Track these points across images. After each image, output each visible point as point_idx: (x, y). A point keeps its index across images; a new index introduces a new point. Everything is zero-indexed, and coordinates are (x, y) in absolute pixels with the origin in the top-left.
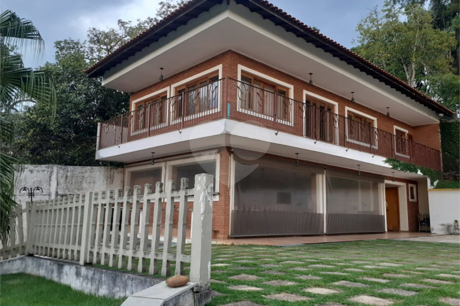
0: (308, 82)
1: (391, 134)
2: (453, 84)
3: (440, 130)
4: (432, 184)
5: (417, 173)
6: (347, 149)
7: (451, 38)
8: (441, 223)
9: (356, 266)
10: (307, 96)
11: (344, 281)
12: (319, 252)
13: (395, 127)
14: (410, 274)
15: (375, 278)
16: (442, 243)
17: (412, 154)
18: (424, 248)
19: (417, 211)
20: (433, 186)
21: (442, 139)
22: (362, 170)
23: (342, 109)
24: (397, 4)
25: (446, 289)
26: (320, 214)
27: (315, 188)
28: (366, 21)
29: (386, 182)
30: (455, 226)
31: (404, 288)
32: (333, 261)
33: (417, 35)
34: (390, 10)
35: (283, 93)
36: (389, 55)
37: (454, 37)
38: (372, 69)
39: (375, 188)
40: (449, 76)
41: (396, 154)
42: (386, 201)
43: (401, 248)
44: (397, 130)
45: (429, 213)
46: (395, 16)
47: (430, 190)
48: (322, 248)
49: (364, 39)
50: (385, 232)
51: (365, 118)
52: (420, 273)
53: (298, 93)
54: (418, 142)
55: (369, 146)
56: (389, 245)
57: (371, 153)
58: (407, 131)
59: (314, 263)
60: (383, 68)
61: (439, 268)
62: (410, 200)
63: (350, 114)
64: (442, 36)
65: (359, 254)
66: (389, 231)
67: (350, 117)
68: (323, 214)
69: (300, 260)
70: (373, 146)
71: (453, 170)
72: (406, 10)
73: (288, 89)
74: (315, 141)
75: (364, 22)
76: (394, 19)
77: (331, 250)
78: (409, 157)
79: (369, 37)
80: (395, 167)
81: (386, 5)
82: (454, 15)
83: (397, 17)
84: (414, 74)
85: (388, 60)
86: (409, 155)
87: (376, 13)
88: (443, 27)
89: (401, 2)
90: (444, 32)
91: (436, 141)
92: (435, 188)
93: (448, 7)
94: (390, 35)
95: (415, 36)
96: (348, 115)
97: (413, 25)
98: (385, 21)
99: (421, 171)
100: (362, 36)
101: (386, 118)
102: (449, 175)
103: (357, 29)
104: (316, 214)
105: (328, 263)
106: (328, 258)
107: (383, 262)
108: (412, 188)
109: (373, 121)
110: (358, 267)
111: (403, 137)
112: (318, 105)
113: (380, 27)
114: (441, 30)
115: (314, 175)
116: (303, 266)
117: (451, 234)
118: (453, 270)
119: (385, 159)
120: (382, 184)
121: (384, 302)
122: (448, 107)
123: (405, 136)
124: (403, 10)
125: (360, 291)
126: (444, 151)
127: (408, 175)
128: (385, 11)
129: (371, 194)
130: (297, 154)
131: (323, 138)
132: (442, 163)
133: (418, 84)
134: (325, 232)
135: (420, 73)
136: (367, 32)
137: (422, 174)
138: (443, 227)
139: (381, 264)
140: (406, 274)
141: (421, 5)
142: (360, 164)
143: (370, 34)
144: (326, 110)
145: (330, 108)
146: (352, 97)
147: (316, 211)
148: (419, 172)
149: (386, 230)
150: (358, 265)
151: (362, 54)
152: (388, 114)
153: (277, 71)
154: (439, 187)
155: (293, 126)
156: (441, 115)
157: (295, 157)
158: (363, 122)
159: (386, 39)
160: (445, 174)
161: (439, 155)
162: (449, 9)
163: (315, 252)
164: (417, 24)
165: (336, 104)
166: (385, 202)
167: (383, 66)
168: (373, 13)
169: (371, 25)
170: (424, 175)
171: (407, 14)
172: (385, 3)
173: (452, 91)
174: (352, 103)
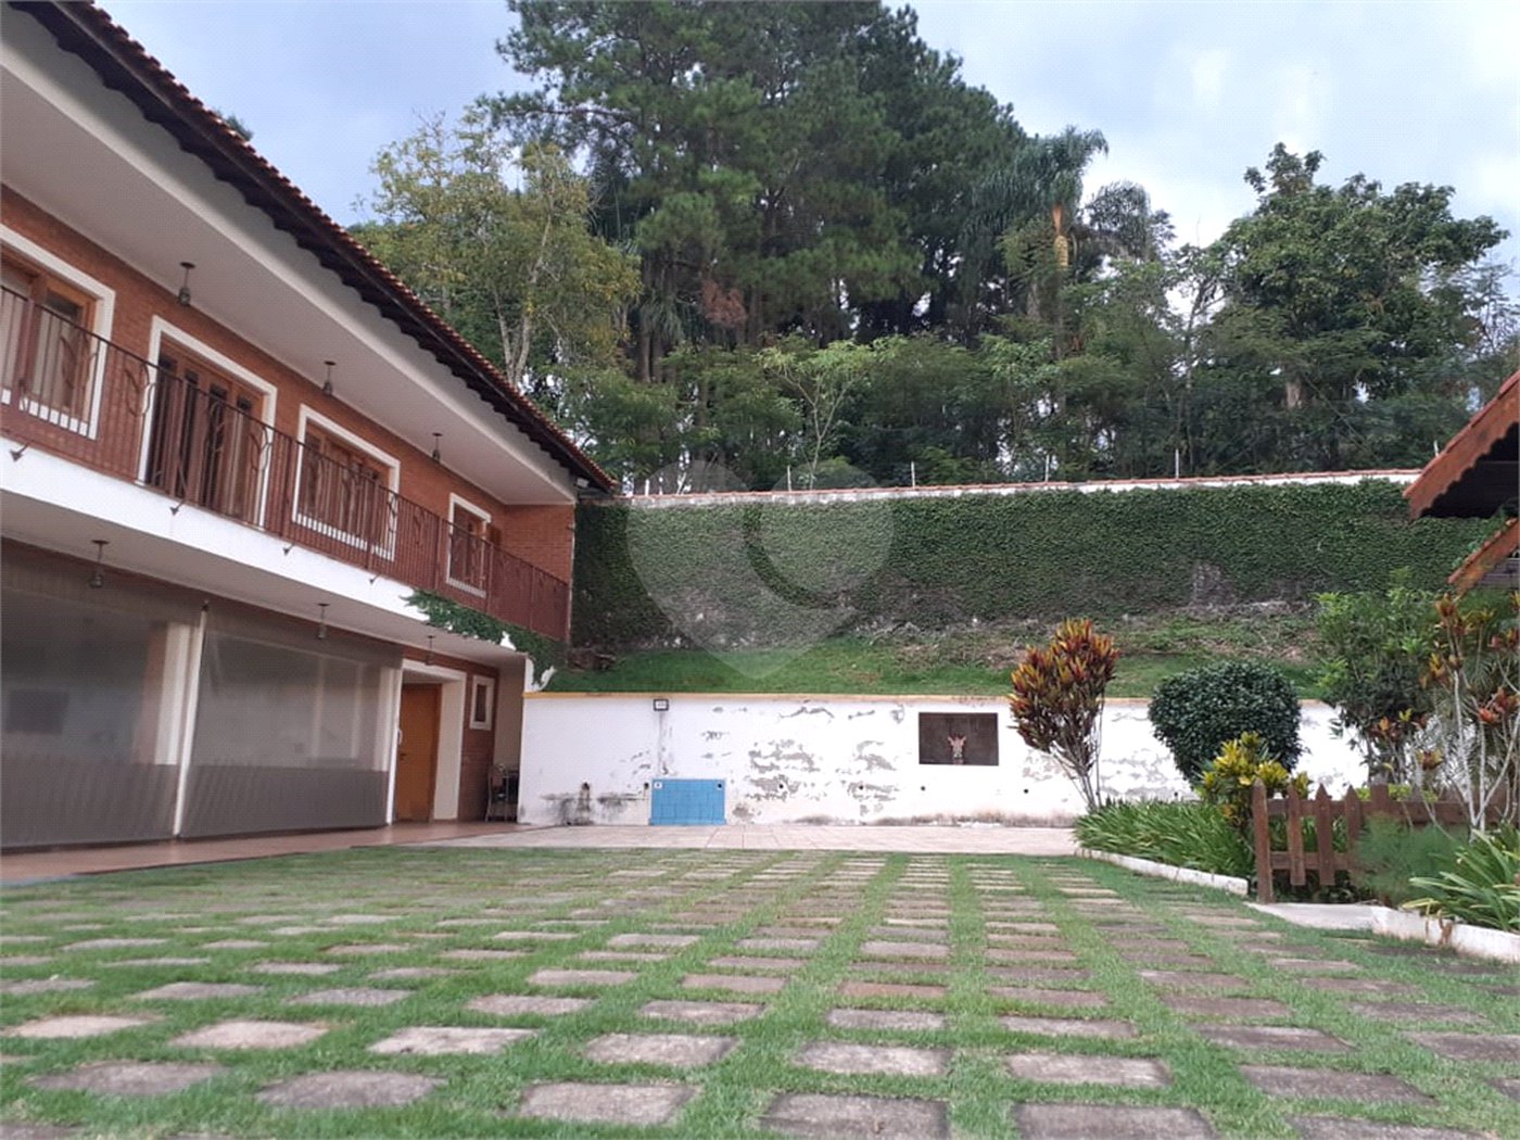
0: (176, 292)
1: (438, 518)
2: (618, 401)
3: (574, 526)
4: (537, 677)
5: (499, 643)
6: (288, 545)
7: (629, 271)
8: (549, 792)
9: (251, 933)
10: (166, 340)
11: (181, 985)
12: (131, 898)
13: (455, 499)
14: (411, 941)
15: (297, 962)
16: (536, 850)
17: (493, 587)
18: (482, 866)
19: (489, 757)
20: (540, 683)
21: (577, 553)
22: (332, 624)
23: (287, 414)
24: (503, 127)
25: (496, 973)
26: (164, 767)
27: (158, 674)
28: (405, 151)
29: (408, 665)
30: (581, 800)
31: (375, 986)
32: (165, 924)
33: (544, 239)
34: (478, 139)
35: (74, 309)
36: (461, 276)
37: (638, 272)
38: (397, 301)
39: (372, 684)
40: (612, 376)
41: (449, 581)
42: (401, 726)
43: (416, 868)
44: (458, 509)
45: (518, 765)
46: (488, 160)
47: (531, 695)
48: (144, 885)
49: (391, 206)
50: (383, 825)
51: (365, 456)
52: (444, 935)
53: (130, 323)
54: (514, 553)
55: (362, 544)
56: (381, 862)
57: (366, 568)
58: (486, 517)
59: (92, 936)
60: (441, 314)
61: (502, 917)
62: (473, 725)
63: (316, 434)
64: (607, 259)
65: (273, 894)
66: (400, 820)
67: (312, 445)
68: (178, 767)
69: (38, 929)
70: (375, 549)
71: (595, 641)
72: (524, 155)
73: (92, 299)
74: (175, 504)
75: (400, 153)
76: (487, 169)
77: (177, 888)
78: (481, 594)
79: (410, 202)
80: (436, 620)
81: (470, 120)
82: (644, 212)
83: (495, 168)
84: (525, 351)
85: (458, 292)
86: (485, 588)
87: (438, 134)
88: (615, 235)
89: (513, 127)
90: (614, 250)
91: (561, 555)
92: (543, 691)
93: (633, 183)
94: (471, 215)
95: (539, 240)
96: (307, 434)
97: (536, 205)
98: (460, 166)
99: (512, 640)
100: (389, 195)
101: (427, 464)
102: (583, 656)
103: (376, 166)
104: (151, 766)
105: (148, 930)
106: (156, 914)
107: (345, 912)
108: (481, 689)
109: (387, 467)
110: (254, 934)
111: (474, 533)
112: (204, 384)
113: (444, 182)
114: (609, 242)
115: (160, 628)
116: (38, 949)
117: (569, 824)
118: (537, 919)
119: (409, 592)
120: (392, 672)
121: (298, 1034)
122: (603, 464)
123: (479, 528)
124: (517, 152)
125: (225, 1009)
126: (578, 586)
127: (474, 646)
128: (463, 136)
129: (358, 702)
130: (101, 543)
131: (210, 501)
132: (569, 620)
133: (538, 385)
134: (177, 830)
135: (542, 355)
136: (404, 184)
137: (512, 647)
138: (551, 803)
139: (336, 919)
140: (401, 941)
141: (567, 155)
142: (326, 600)
143: (414, 194)
144: (234, 404)
145: (248, 402)
146: (325, 378)
147: (153, 757)
148: (506, 642)
149: (389, 819)
150: (254, 928)
151: (383, 254)
152: (436, 454)
153: (51, 221)
154: (553, 687)
155: (93, 435)
156: (583, 483)
157: (89, 553)
158: (355, 468)
159: (459, 225)
160: (574, 650)
161: (566, 596)
162: (634, 190)
163: (113, 900)
164: (546, 203)
165: (271, 390)
166: (396, 730)
167: (442, 304)
168: (430, 131)
169: (417, 166)
170: (518, 650)
171: (524, 166)
172: (466, 113)
173: (617, 420)
174: (324, 399)
